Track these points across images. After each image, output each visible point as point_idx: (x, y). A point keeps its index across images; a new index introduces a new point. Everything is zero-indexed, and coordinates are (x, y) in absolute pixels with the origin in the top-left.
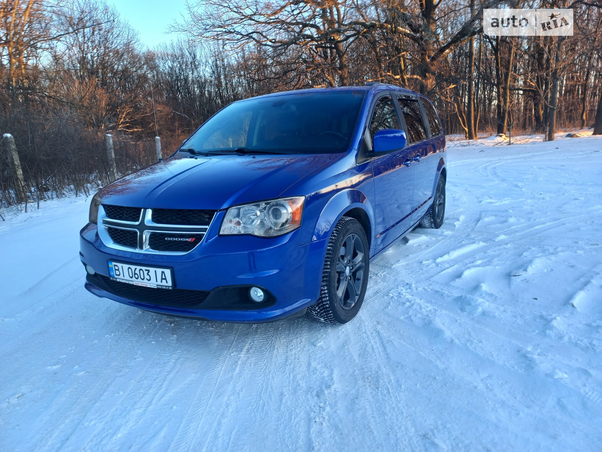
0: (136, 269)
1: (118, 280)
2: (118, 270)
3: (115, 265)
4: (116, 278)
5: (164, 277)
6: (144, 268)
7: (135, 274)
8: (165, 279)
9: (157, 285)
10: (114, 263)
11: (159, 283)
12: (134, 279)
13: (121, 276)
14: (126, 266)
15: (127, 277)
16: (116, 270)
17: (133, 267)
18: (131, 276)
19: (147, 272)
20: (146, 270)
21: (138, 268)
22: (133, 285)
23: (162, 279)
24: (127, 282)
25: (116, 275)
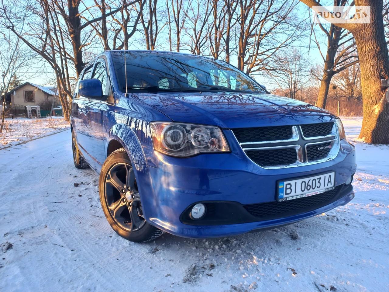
0: (310, 180)
1: (288, 199)
2: (290, 188)
3: (287, 185)
4: (287, 198)
5: (330, 181)
6: (316, 178)
7: (308, 185)
8: (331, 182)
9: (325, 189)
10: (286, 183)
11: (326, 187)
12: (306, 191)
13: (293, 193)
14: (299, 182)
15: (299, 192)
16: (286, 189)
17: (306, 180)
18: (303, 189)
19: (319, 180)
20: (318, 179)
21: (312, 178)
22: (305, 198)
23: (329, 182)
24: (298, 197)
25: (286, 194)
